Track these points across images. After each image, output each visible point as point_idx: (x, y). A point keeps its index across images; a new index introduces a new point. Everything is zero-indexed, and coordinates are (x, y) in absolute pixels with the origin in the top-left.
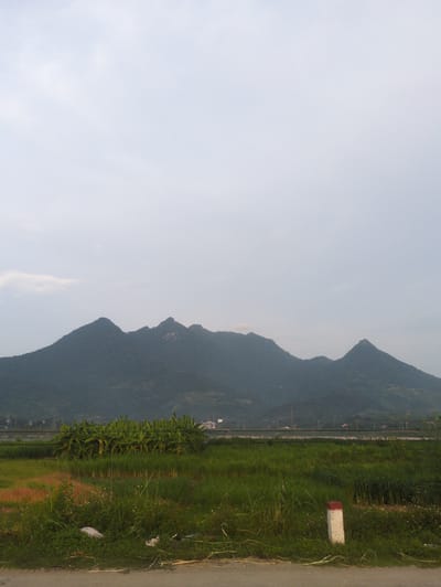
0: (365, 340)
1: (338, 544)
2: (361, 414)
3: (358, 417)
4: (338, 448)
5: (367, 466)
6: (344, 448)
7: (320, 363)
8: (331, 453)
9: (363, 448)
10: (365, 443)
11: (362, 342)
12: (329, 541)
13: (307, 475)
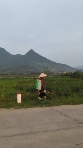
0: (32, 50)
1: (19, 103)
2: (30, 71)
3: (29, 71)
4: (22, 80)
5: (30, 84)
6: (24, 80)
7: (19, 56)
8: (21, 81)
9: (30, 79)
10: (30, 78)
11: (31, 50)
12: (17, 103)
13: (14, 88)
